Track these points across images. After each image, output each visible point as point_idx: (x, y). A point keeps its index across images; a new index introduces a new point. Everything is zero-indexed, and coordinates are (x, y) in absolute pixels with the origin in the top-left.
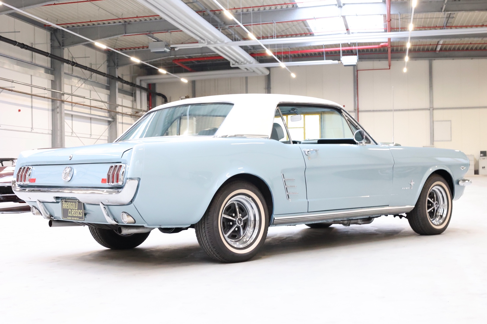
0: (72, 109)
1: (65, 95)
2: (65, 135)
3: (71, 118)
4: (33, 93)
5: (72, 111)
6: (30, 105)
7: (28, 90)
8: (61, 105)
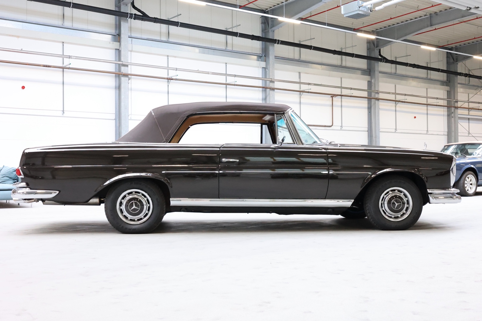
0: (469, 113)
1: (458, 102)
2: (459, 135)
3: (468, 121)
4: (429, 103)
5: (469, 115)
6: (426, 112)
7: (424, 101)
8: (455, 111)
